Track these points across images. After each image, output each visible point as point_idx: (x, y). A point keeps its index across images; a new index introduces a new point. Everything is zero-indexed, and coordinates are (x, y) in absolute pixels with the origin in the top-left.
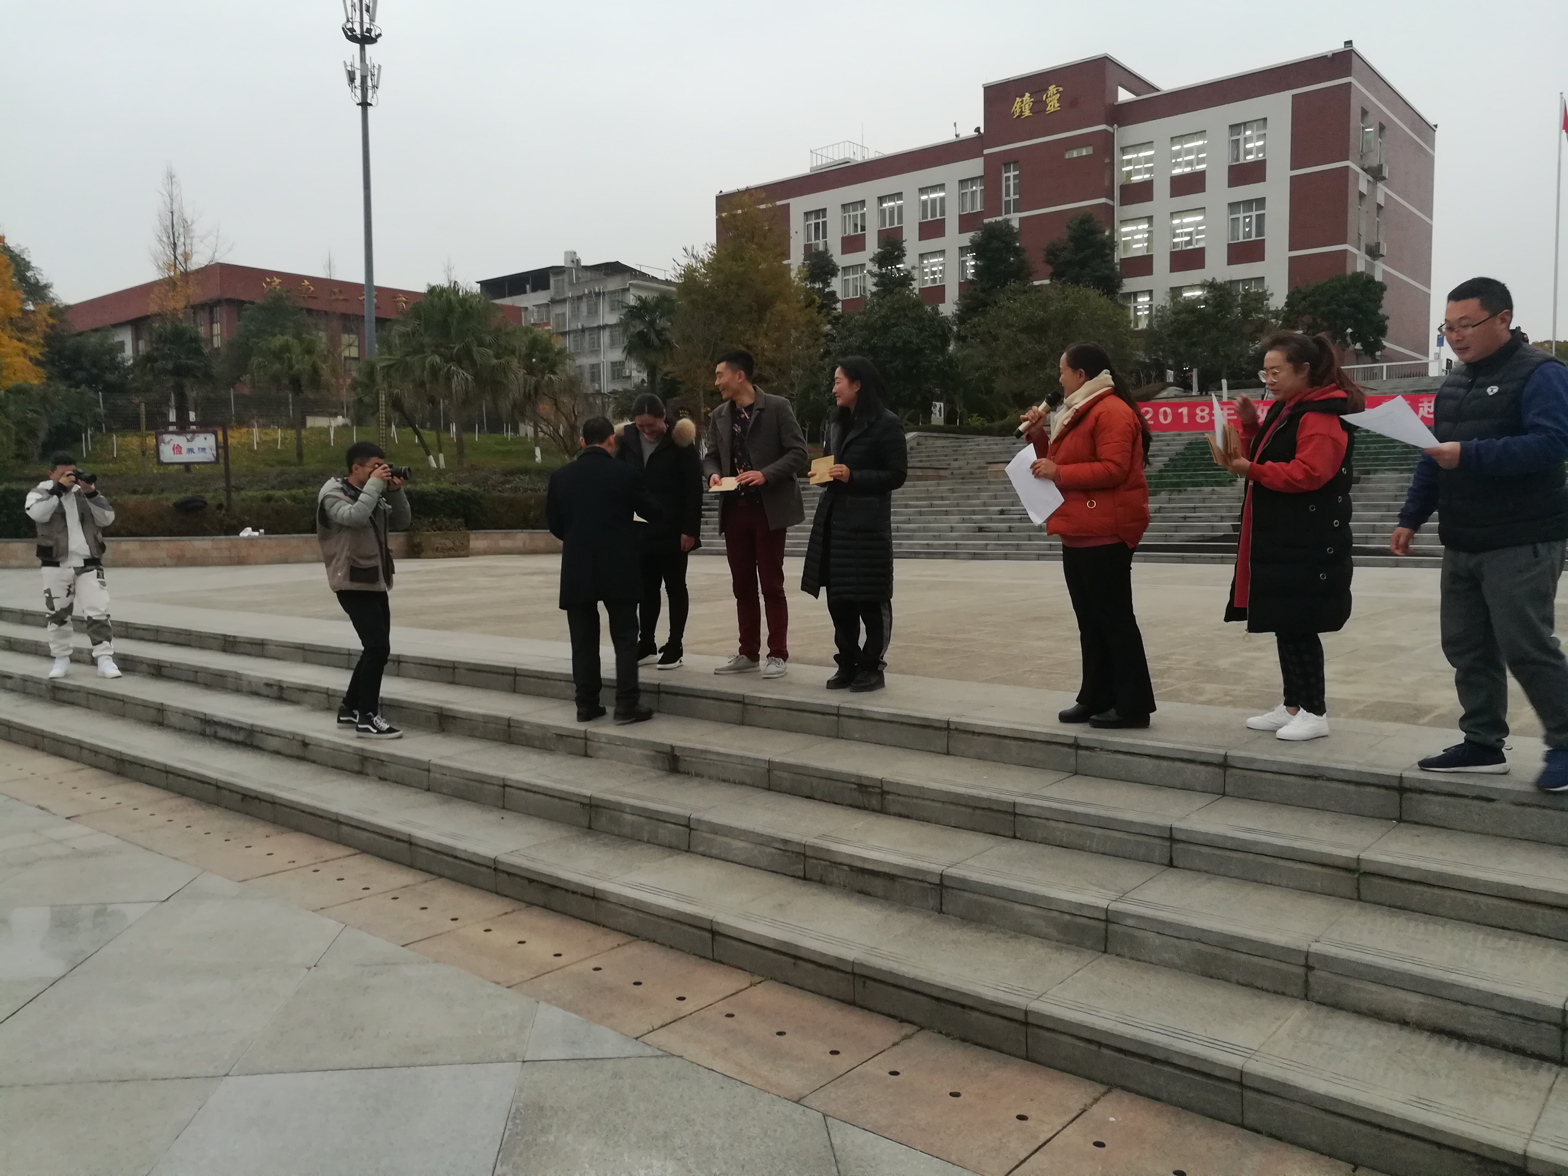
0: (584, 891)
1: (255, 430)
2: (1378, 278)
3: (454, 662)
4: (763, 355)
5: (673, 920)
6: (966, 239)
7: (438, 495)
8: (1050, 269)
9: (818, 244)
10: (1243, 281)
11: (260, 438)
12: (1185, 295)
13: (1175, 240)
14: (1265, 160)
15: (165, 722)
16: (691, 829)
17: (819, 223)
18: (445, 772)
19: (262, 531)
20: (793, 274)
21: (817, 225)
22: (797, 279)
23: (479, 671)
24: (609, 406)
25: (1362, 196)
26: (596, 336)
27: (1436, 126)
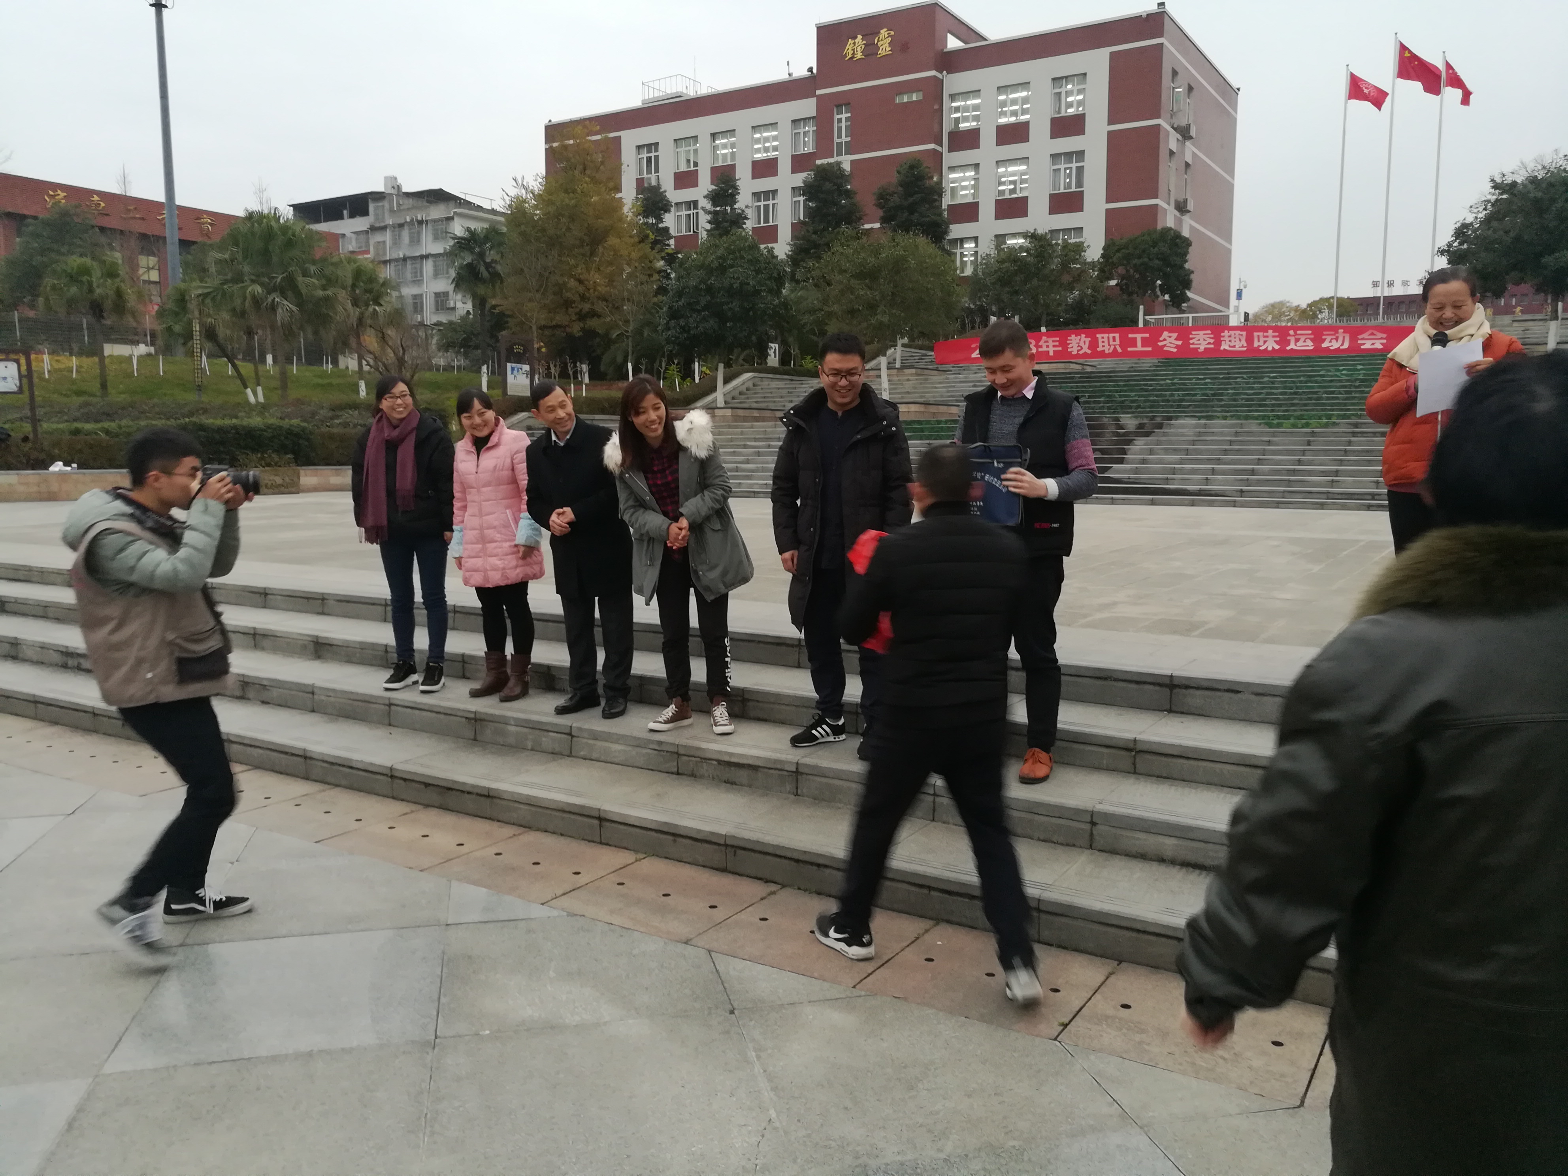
0: (479, 791)
1: (46, 357)
2: (1186, 233)
3: (323, 594)
4: (595, 290)
5: (564, 811)
6: (799, 180)
7: (265, 431)
8: (880, 213)
9: (650, 179)
10: (1064, 230)
11: (51, 365)
12: (1009, 242)
13: (1001, 188)
14: (1084, 115)
15: (21, 655)
16: (573, 736)
17: (650, 158)
18: (330, 694)
19: (74, 465)
20: (626, 209)
21: (649, 160)
22: (630, 214)
23: (348, 602)
24: (432, 338)
25: (1172, 153)
26: (418, 266)
27: (1239, 89)
